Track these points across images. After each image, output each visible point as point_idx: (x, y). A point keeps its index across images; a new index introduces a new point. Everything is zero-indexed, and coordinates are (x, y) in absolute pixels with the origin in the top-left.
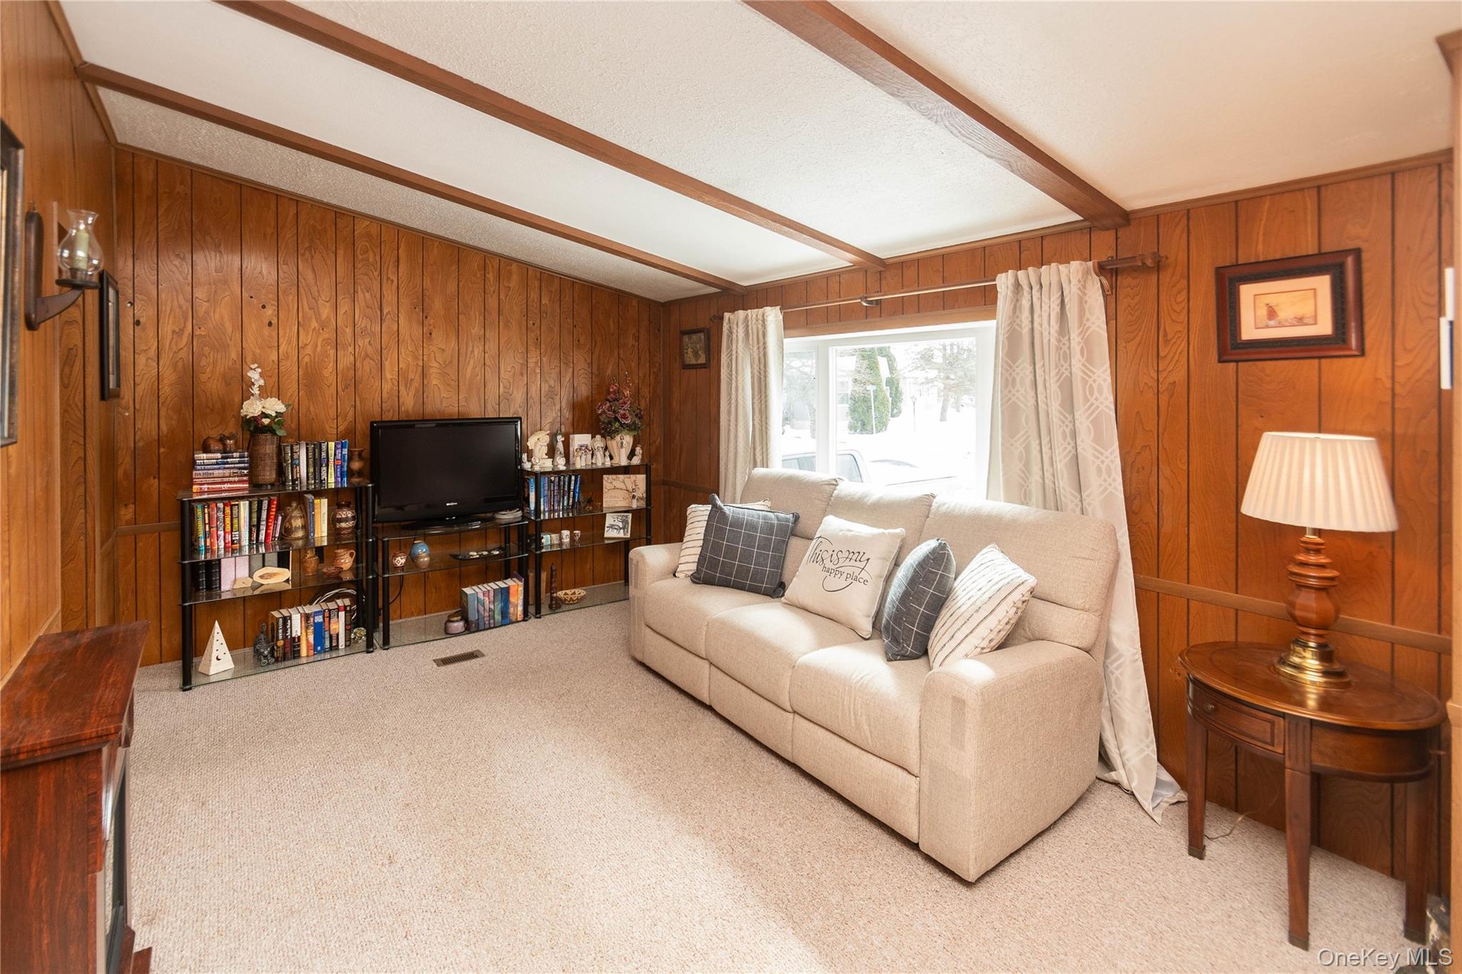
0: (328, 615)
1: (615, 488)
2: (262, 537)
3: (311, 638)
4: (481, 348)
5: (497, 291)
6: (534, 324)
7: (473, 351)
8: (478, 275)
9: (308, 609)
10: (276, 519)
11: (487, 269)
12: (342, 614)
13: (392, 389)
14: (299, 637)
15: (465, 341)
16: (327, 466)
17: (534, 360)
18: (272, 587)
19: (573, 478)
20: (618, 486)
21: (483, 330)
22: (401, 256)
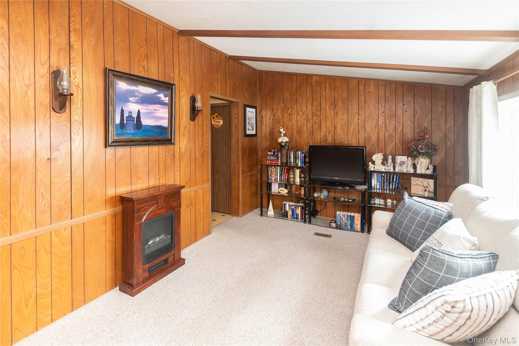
0: (296, 207)
1: (417, 184)
2: (283, 179)
3: (291, 212)
4: (357, 118)
5: (364, 94)
6: (382, 106)
7: (354, 119)
8: (356, 88)
9: (291, 203)
10: (286, 174)
11: (360, 85)
12: (300, 208)
13: (324, 134)
14: (288, 211)
15: (351, 115)
16: (298, 159)
17: (382, 122)
18: (283, 194)
19: (395, 176)
20: (419, 184)
21: (358, 110)
22: (327, 86)
